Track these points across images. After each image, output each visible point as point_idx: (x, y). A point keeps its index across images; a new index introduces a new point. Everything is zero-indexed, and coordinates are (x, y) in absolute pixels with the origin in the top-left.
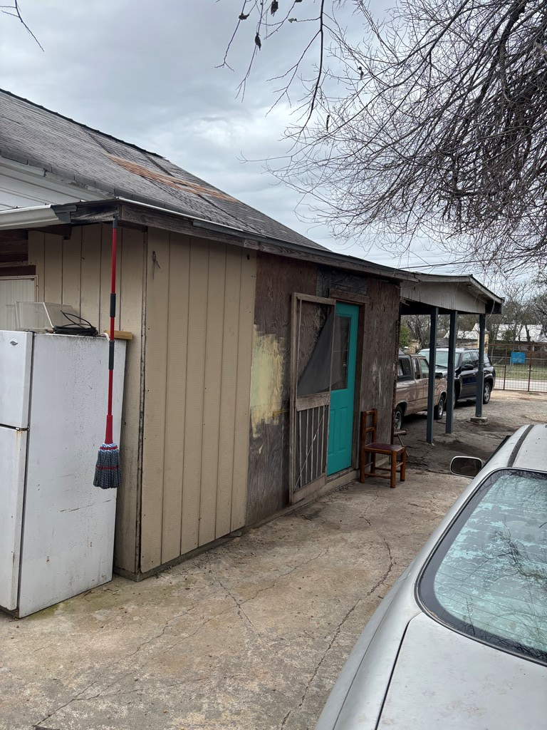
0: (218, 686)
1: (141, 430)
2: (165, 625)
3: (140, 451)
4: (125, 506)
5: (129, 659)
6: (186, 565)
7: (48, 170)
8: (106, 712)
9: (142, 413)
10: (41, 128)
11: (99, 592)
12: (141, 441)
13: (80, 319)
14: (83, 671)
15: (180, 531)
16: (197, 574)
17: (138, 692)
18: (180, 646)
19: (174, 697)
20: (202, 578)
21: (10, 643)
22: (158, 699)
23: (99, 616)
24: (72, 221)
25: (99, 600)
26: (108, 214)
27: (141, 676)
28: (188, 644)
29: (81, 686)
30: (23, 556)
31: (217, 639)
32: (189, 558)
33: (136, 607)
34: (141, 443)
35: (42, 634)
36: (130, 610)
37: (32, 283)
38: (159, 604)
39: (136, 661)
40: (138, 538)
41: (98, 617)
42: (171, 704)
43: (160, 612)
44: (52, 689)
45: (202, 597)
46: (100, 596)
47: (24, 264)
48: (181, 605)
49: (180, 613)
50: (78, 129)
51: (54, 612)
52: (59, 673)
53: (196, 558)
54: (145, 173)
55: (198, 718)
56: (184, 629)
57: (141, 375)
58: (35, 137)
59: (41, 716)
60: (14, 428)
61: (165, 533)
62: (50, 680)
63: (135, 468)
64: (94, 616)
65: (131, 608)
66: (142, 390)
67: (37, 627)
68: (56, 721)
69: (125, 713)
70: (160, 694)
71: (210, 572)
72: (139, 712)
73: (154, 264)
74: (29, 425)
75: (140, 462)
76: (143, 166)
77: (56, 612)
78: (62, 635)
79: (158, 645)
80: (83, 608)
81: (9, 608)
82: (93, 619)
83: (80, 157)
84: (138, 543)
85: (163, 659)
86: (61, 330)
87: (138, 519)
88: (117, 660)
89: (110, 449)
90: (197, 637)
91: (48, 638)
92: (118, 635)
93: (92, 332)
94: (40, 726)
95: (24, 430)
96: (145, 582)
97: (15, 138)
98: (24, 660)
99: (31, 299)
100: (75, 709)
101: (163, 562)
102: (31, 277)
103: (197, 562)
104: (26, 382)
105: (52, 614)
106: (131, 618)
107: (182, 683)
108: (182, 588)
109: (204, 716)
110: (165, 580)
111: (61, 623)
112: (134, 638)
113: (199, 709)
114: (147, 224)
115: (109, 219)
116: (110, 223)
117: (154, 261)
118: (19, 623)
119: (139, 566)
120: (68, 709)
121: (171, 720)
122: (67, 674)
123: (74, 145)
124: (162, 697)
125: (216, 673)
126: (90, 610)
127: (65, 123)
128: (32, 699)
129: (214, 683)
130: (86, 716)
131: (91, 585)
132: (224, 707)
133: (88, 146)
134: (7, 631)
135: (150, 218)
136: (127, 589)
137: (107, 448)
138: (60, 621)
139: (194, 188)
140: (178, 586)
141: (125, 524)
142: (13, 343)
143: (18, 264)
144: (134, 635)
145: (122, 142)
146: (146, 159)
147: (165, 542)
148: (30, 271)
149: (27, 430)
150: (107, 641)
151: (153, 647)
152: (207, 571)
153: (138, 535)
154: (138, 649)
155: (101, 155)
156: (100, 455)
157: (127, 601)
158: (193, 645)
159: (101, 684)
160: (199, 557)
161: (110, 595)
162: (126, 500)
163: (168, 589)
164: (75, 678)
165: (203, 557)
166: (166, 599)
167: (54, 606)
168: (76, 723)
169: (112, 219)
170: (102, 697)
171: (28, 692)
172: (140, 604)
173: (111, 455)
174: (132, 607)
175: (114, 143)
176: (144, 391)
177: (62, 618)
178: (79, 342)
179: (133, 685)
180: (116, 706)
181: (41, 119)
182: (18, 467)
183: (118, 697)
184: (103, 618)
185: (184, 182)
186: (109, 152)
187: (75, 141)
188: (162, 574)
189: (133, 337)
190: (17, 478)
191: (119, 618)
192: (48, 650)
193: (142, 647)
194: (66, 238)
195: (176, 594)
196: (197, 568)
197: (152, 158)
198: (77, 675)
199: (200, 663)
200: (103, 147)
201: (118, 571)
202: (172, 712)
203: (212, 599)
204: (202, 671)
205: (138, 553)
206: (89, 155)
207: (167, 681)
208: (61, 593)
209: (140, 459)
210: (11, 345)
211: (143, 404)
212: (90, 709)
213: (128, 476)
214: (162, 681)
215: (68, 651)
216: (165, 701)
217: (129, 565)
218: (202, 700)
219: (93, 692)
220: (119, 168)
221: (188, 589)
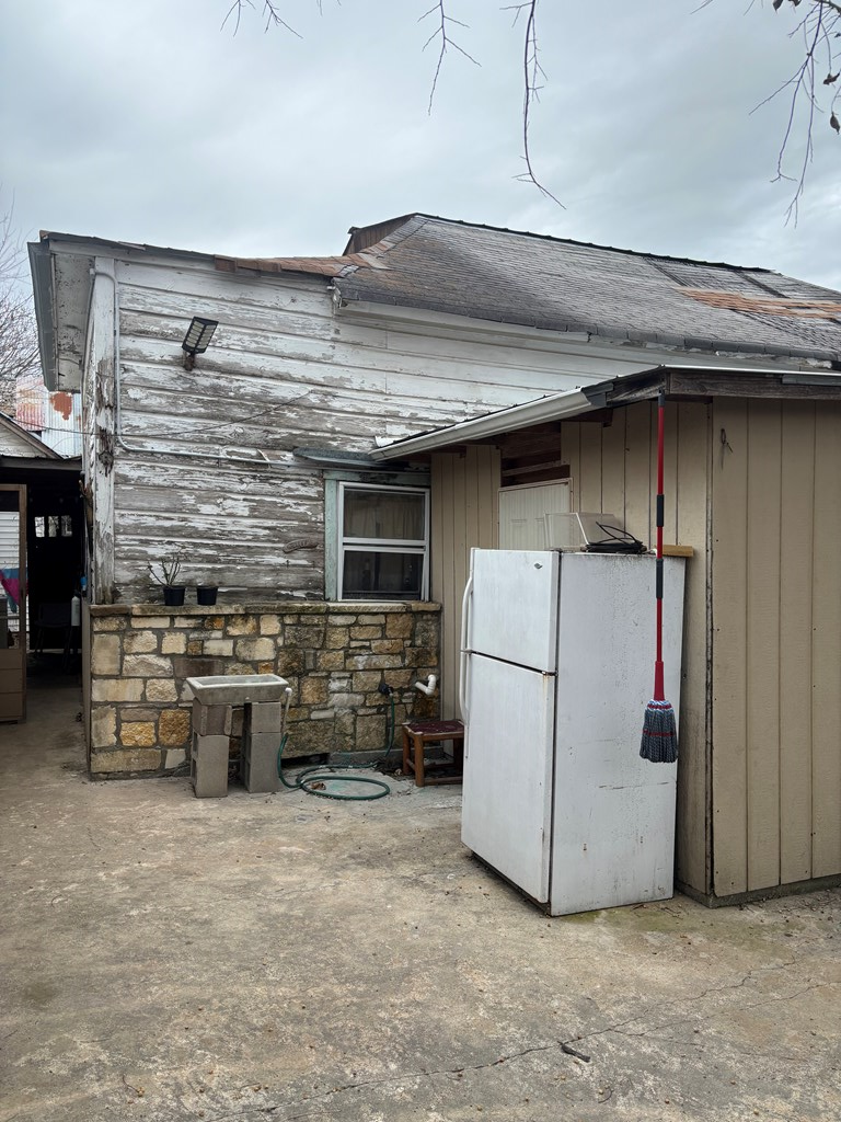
0: (821, 1076)
1: (709, 686)
2: (745, 975)
3: (709, 717)
4: (690, 795)
5: (689, 1003)
6: (792, 902)
7: (594, 332)
8: (651, 1058)
9: (710, 662)
10: (589, 274)
11: (654, 909)
12: (709, 703)
13: (625, 533)
14: (625, 1000)
15: (777, 846)
16: (809, 920)
17: (697, 1047)
18: (767, 1008)
19: (750, 1069)
20: (814, 926)
21: (539, 942)
22: (725, 1064)
23: (652, 938)
24: (608, 403)
25: (654, 919)
26: (652, 389)
27: (704, 1028)
28: (779, 1009)
29: (620, 1016)
30: (555, 837)
31: (829, 1015)
32: (797, 893)
33: (705, 941)
34: (709, 706)
35: (577, 941)
36: (696, 942)
37: (565, 489)
38: (740, 944)
39: (699, 1009)
40: (709, 844)
41: (651, 940)
42: (743, 1075)
43: (741, 956)
44: (586, 1008)
45: (811, 951)
46: (655, 915)
47: (556, 464)
48: (774, 954)
49: (772, 965)
50: (638, 261)
51: (593, 918)
52: (594, 993)
53: (808, 895)
54: (738, 304)
55: (784, 1107)
56: (776, 988)
57: (707, 607)
58: (580, 289)
59: (570, 1035)
60: (540, 672)
61: (753, 846)
62: (583, 998)
63: (702, 741)
64: (645, 937)
65: (698, 940)
66: (710, 628)
67: (571, 931)
68: (586, 1047)
69: (676, 1066)
70: (728, 1058)
71: (829, 919)
72: (697, 1072)
73: (723, 448)
74: (556, 669)
75: (709, 732)
76: (735, 293)
77: (597, 920)
78: (602, 949)
79: (733, 997)
80: (631, 923)
81: (540, 900)
82: (644, 941)
83: (638, 302)
84: (709, 851)
85: (738, 1016)
86: (595, 548)
87: (709, 816)
88: (671, 1000)
89: (660, 707)
90: (795, 1003)
91: (583, 948)
92: (676, 969)
93: (636, 549)
94: (567, 1045)
95: (551, 674)
96: (721, 911)
97: (554, 298)
98: (554, 966)
99: (565, 509)
100: (611, 1041)
101: (751, 888)
102: (564, 480)
103: (808, 900)
104: (552, 614)
105: (591, 921)
106: (696, 952)
107: (764, 1055)
108: (779, 931)
109: (791, 1108)
110: (754, 915)
111: (599, 935)
112: (698, 980)
113: (786, 1096)
114: (708, 394)
115: (654, 395)
116: (656, 399)
117: (724, 442)
118: (551, 922)
119: (712, 885)
120: (602, 1038)
121: (741, 1095)
122: (604, 997)
123: (631, 286)
124: (731, 1063)
125: (818, 1058)
126: (642, 927)
127: (621, 258)
128: (559, 1012)
129: (814, 1070)
130: (624, 1053)
131: (644, 897)
132: (826, 1106)
133: (653, 283)
134: (536, 928)
135: (712, 385)
136: (694, 915)
137: (657, 707)
138: (600, 931)
139: (824, 308)
140: (773, 928)
141: (690, 820)
142: (538, 566)
143: (549, 466)
144: (699, 975)
145: (705, 264)
146: (741, 280)
147: (751, 858)
148: (563, 472)
149: (554, 674)
150: (661, 973)
151: (725, 997)
152: (824, 916)
153: (709, 839)
154: (703, 995)
155: (671, 292)
156: (648, 714)
157: (693, 930)
158: (787, 1012)
159: (648, 1022)
160: (814, 894)
161: (669, 916)
162: (691, 786)
163: (758, 929)
164: (614, 1004)
165: (820, 895)
166: (752, 942)
167: (594, 912)
168: (611, 1058)
169: (658, 394)
170: (647, 1038)
171: (556, 1004)
172: (712, 939)
173: (661, 716)
174: (700, 939)
175: (690, 269)
176: (712, 630)
177: (603, 929)
178: (618, 562)
179: (691, 1037)
180: (665, 1054)
181: (589, 261)
182: (545, 720)
183: (670, 1044)
184: (657, 943)
185: (806, 303)
186: (682, 284)
187: (634, 280)
188: (750, 907)
189: (695, 552)
190: (545, 736)
191: (679, 948)
192: (584, 962)
193: (708, 994)
194: (605, 425)
195: (768, 938)
196: (808, 910)
197: (752, 275)
198: (618, 1002)
199: (795, 1039)
200: (674, 278)
201: (681, 885)
202: (743, 1088)
203: (828, 958)
204: (796, 1048)
205: (709, 866)
206: (652, 296)
207: (742, 1047)
208: (602, 898)
209: (709, 728)
210: (535, 569)
211: (710, 649)
212: (631, 1048)
213: (692, 751)
214: (733, 1044)
215: (608, 970)
216: (735, 1070)
217: (697, 879)
218: (791, 1086)
219: (634, 1028)
220: (696, 304)
221: (789, 936)
